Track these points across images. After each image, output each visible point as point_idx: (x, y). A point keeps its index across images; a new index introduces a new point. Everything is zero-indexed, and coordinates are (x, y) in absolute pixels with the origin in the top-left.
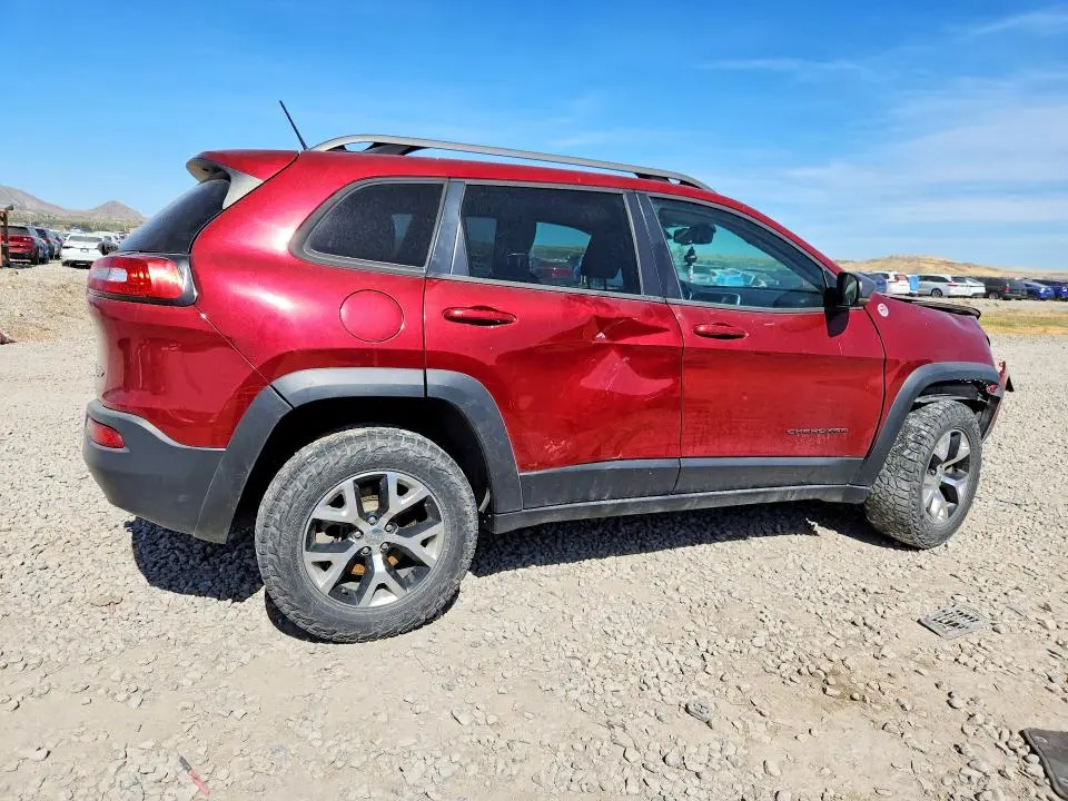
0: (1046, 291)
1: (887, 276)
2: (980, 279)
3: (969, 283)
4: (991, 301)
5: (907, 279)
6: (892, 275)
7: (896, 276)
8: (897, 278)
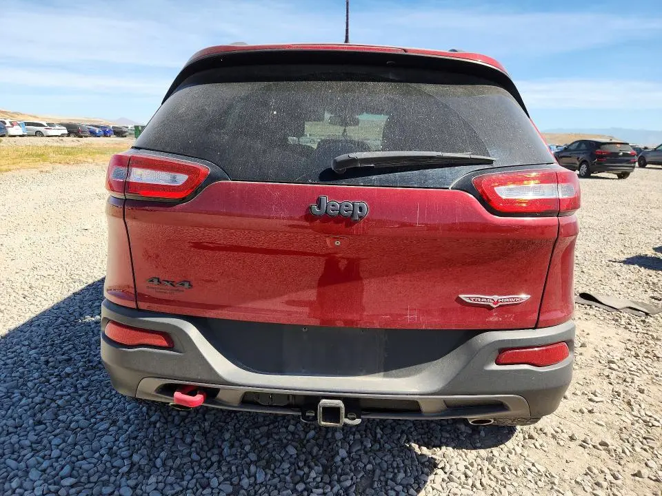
0: (99, 132)
1: (5, 123)
2: (62, 125)
3: (57, 127)
4: (72, 138)
5: (19, 125)
6: (7, 122)
7: (10, 122)
8: (13, 125)
